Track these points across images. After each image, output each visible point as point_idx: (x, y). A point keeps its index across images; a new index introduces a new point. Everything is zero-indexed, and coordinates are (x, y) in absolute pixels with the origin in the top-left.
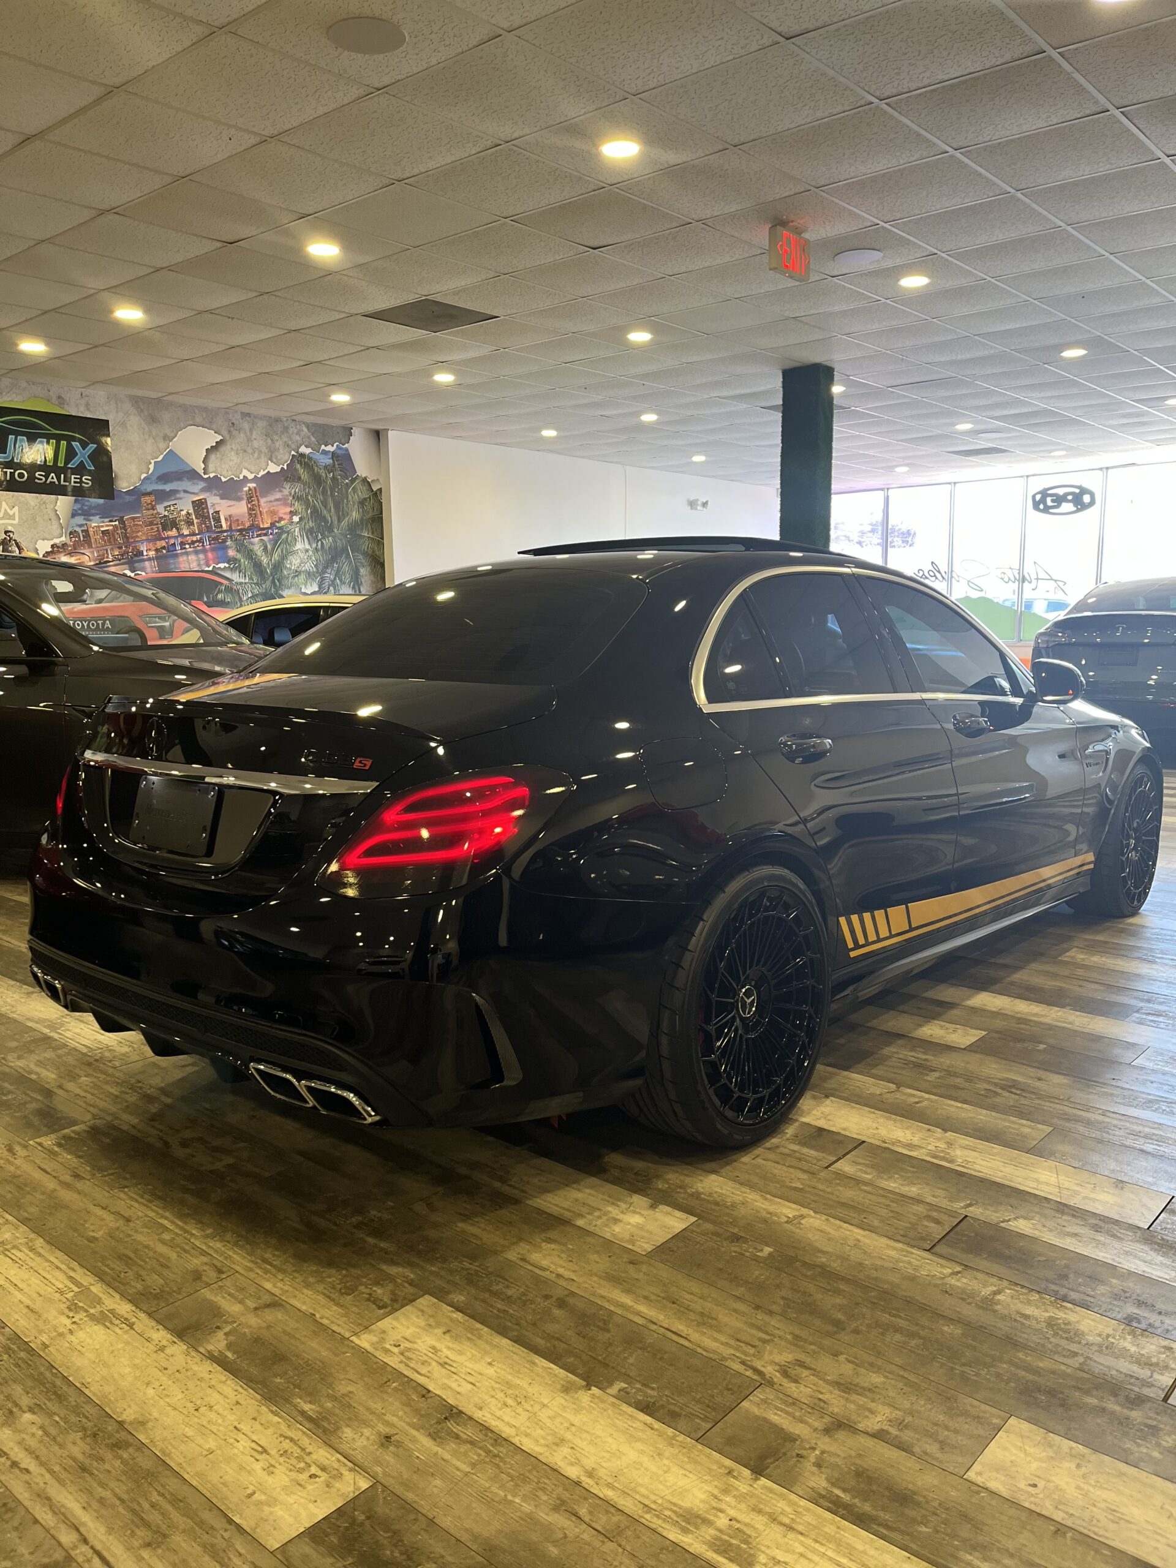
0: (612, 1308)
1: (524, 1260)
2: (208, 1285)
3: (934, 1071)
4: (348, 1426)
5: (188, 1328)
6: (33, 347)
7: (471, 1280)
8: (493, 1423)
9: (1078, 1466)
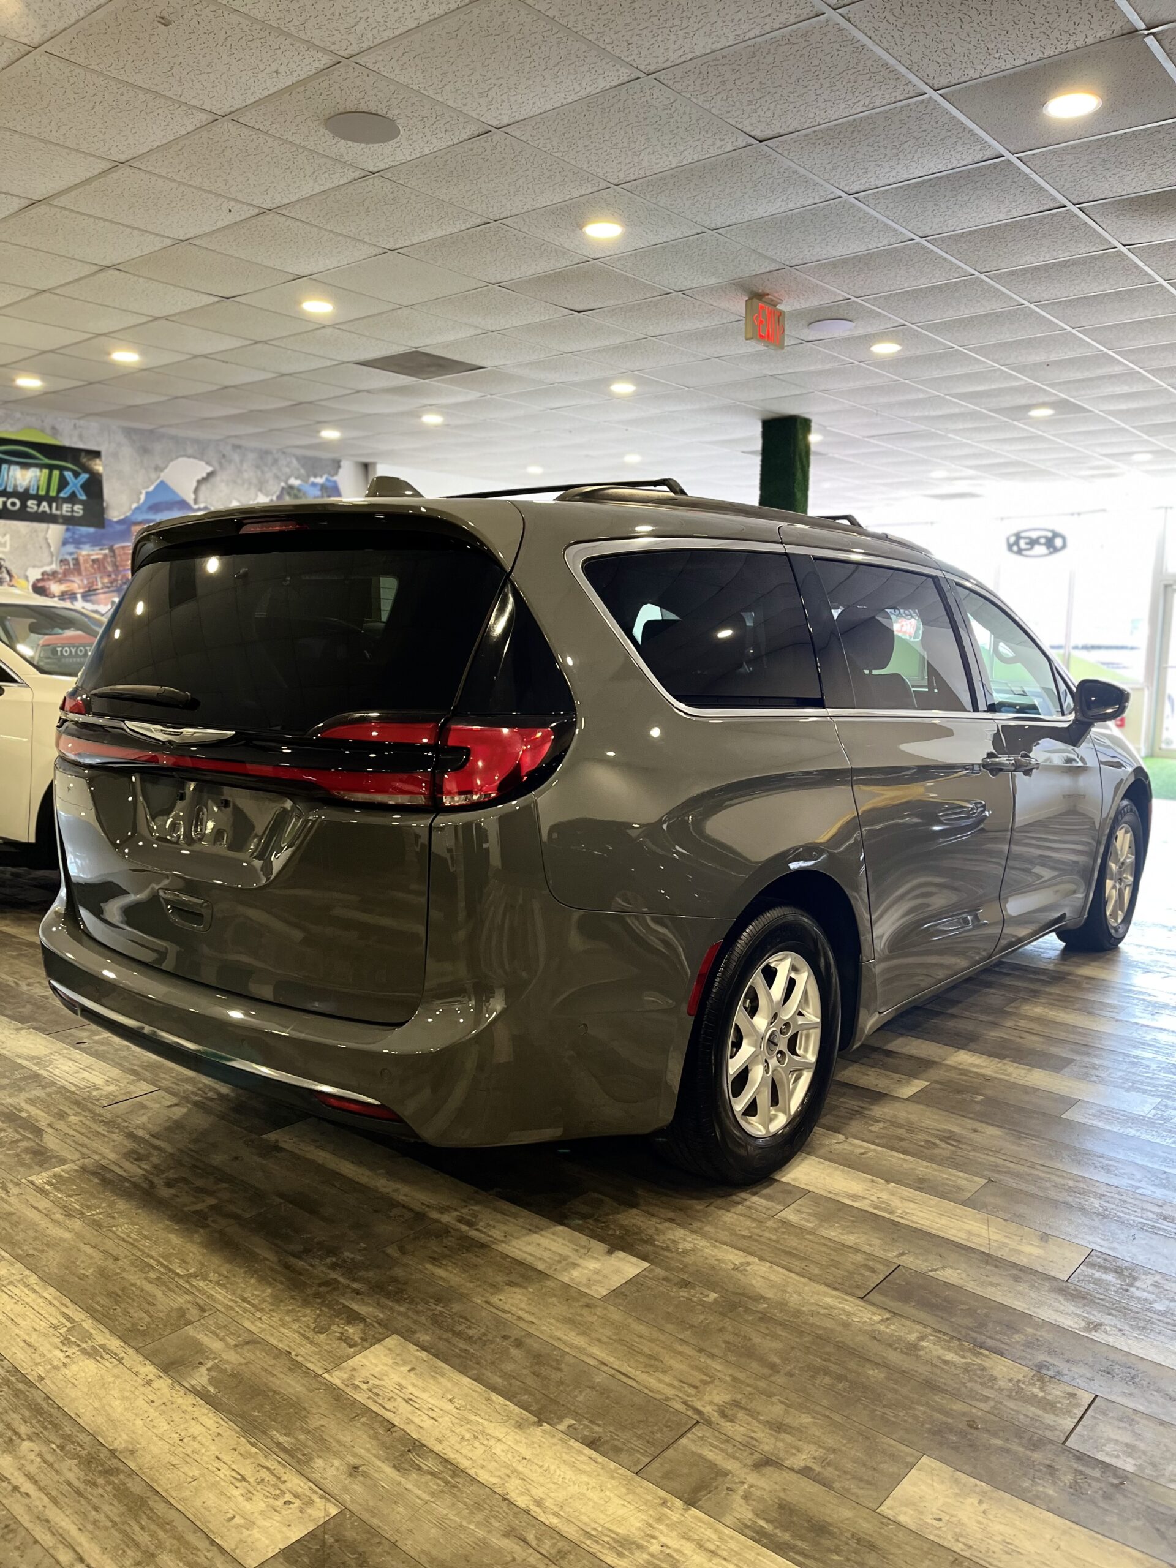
0: (567, 1350)
1: (487, 1302)
2: (190, 1323)
3: (878, 1121)
4: (320, 1457)
5: (173, 1363)
7: (436, 1321)
8: (451, 1455)
9: (980, 1502)
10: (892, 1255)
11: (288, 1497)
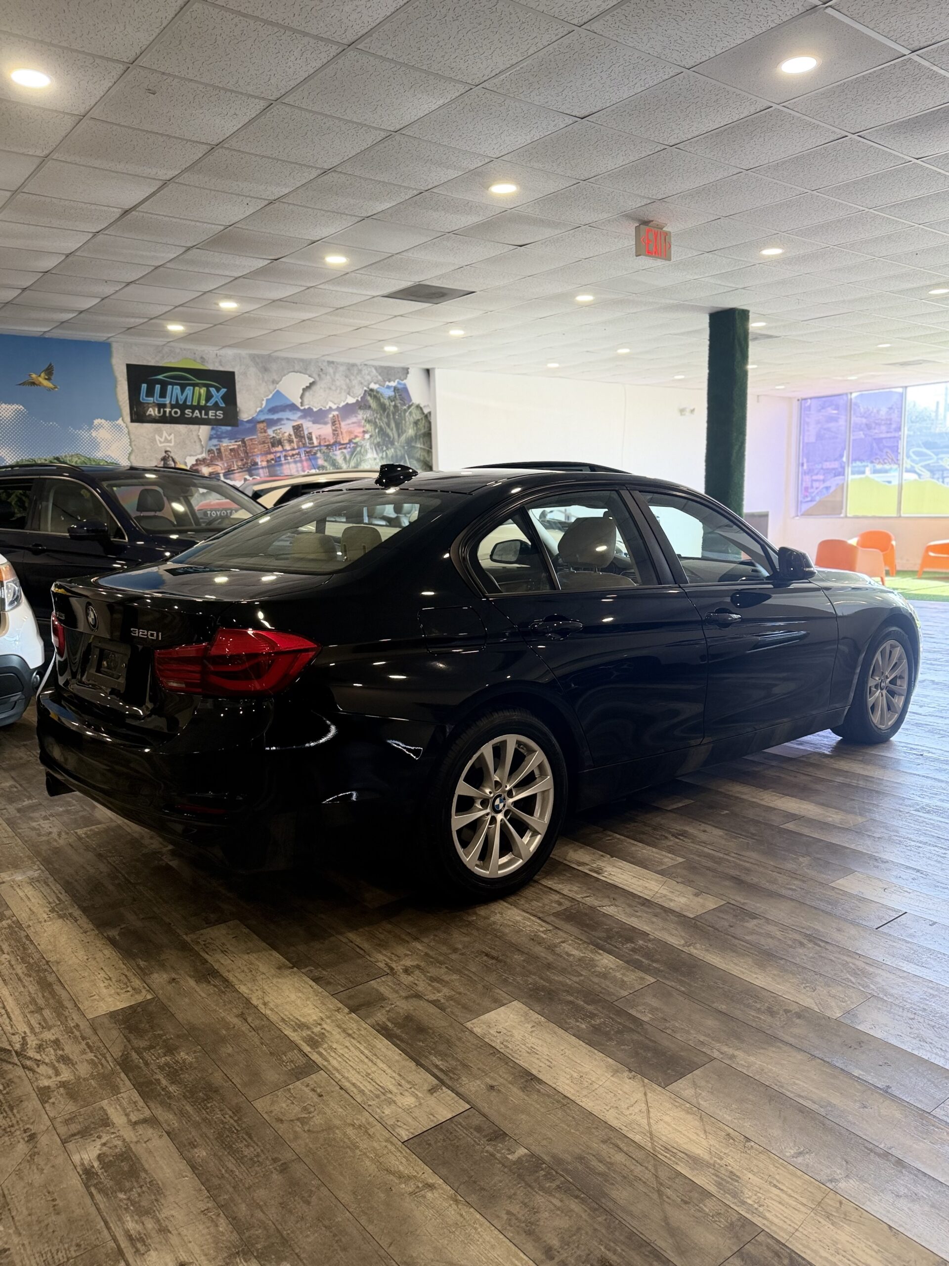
2: (124, 906)
5: (104, 924)
6: (176, 328)
7: (266, 914)
8: (231, 978)
10: (581, 897)
11: (129, 989)
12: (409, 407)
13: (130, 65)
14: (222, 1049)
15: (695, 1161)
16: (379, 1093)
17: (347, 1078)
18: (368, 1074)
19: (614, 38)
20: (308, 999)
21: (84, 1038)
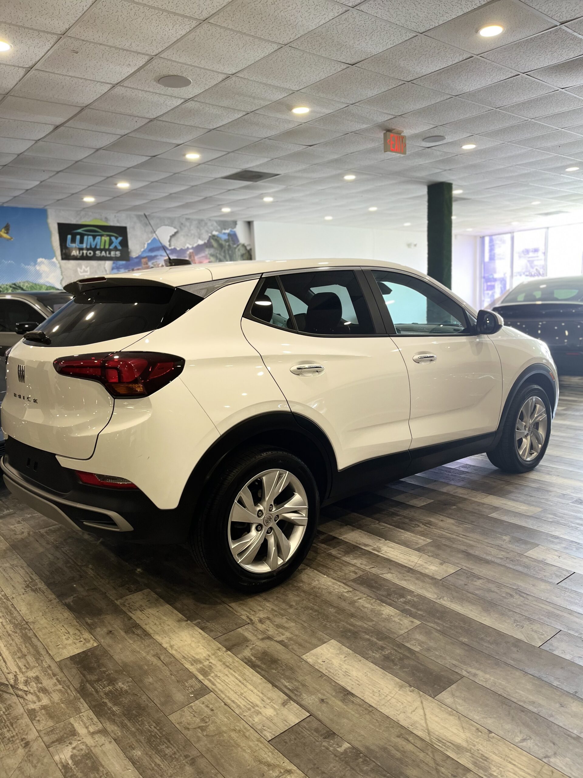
2: (75, 581)
3: (399, 516)
4: (99, 627)
5: (62, 595)
6: (89, 200)
8: (148, 629)
9: (346, 657)
10: (367, 568)
11: (82, 639)
12: (238, 246)
13: (61, 36)
14: (145, 679)
15: (458, 748)
16: (250, 706)
17: (228, 697)
18: (242, 694)
19: (375, 15)
20: (199, 642)
21: (54, 675)
